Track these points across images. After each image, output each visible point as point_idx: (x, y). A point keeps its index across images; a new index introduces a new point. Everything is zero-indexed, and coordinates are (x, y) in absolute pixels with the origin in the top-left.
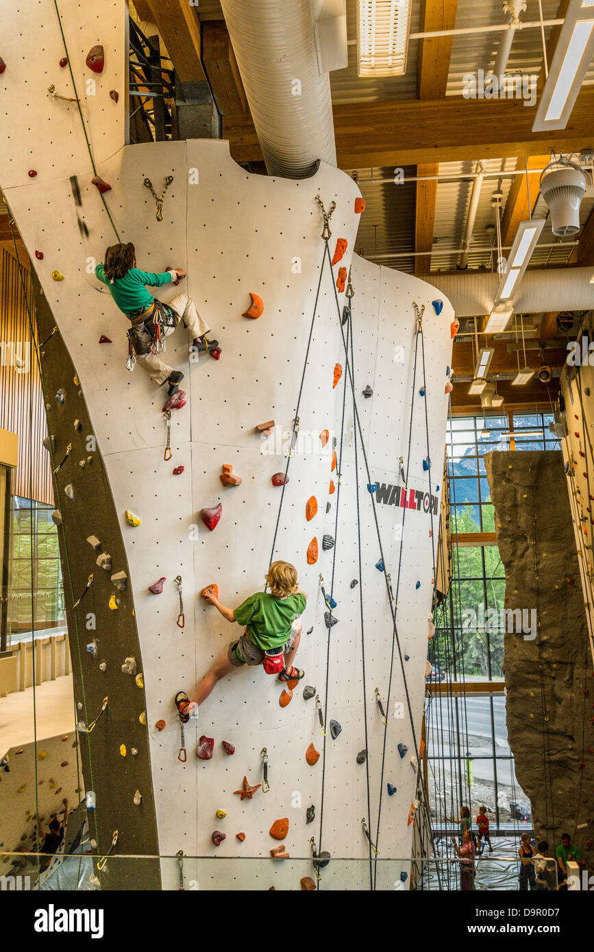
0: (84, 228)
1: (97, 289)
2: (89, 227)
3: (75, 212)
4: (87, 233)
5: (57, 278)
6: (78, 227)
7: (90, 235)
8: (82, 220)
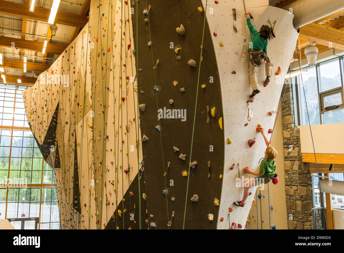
0: (235, 30)
1: (235, 53)
2: (237, 29)
3: (233, 22)
4: (236, 31)
5: (221, 45)
6: (233, 28)
7: (237, 32)
8: (235, 26)
